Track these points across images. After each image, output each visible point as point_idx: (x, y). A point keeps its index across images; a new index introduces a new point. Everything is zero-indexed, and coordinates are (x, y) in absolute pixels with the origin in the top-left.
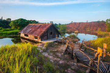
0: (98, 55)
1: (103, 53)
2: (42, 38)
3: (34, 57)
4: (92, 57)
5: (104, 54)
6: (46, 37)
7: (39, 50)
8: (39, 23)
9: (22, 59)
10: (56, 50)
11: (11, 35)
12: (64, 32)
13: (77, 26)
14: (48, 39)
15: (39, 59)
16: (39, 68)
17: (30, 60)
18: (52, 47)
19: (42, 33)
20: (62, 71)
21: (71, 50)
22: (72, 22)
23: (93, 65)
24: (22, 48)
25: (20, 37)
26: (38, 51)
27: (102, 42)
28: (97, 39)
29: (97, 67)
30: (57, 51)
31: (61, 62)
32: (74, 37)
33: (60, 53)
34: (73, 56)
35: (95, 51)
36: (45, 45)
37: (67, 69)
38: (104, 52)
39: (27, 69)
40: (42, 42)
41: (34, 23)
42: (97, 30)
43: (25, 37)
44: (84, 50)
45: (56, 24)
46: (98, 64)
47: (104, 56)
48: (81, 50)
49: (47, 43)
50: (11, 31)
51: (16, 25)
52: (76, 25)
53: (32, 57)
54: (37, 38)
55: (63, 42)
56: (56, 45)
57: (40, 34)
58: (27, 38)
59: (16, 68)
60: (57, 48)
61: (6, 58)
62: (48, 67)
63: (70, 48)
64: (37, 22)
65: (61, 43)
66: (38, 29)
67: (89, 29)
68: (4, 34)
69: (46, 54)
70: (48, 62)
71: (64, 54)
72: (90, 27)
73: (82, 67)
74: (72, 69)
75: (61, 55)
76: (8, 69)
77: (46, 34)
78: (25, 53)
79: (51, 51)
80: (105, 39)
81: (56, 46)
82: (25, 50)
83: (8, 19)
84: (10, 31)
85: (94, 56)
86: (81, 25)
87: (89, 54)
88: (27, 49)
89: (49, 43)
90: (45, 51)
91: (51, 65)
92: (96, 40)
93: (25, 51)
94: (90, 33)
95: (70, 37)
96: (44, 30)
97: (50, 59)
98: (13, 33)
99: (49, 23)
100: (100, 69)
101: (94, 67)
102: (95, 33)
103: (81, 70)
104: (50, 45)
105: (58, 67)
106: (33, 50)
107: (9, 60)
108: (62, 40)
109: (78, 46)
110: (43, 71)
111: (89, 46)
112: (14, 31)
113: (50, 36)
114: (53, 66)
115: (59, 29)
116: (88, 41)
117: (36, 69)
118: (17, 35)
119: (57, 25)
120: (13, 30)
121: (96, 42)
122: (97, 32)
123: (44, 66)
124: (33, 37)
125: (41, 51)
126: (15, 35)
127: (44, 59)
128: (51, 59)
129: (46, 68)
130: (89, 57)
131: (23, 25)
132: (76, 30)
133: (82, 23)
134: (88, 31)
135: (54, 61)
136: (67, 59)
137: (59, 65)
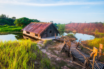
1: (99, 52)
2: (42, 35)
4: (88, 56)
5: (100, 54)
6: (46, 35)
7: (38, 47)
8: (40, 22)
10: (54, 48)
11: (15, 32)
12: (63, 31)
14: (47, 37)
16: (37, 63)
18: (51, 44)
19: (42, 31)
20: (59, 67)
21: (68, 49)
22: (71, 22)
23: (88, 64)
25: (22, 34)
27: (99, 43)
28: (94, 39)
29: (92, 66)
30: (55, 49)
31: (58, 59)
33: (58, 51)
34: (70, 55)
35: (91, 50)
36: (44, 43)
37: (63, 66)
40: (42, 39)
41: (36, 22)
42: (94, 30)
43: (27, 34)
44: (80, 49)
46: (93, 64)
48: (77, 49)
49: (46, 41)
50: (15, 29)
51: (20, 23)
52: (75, 25)
54: (37, 36)
55: (61, 41)
58: (29, 35)
62: (45, 63)
63: (68, 46)
64: (38, 21)
65: (59, 41)
66: (39, 27)
67: (87, 30)
68: (9, 30)
69: (44, 51)
71: (61, 52)
72: (88, 28)
74: (68, 66)
77: (46, 33)
79: (49, 49)
81: (54, 44)
83: (14, 17)
84: (14, 29)
86: (79, 25)
89: (48, 41)
90: (43, 48)
91: (48, 61)
92: (93, 41)
94: (87, 33)
95: (68, 36)
96: (44, 29)
97: (48, 56)
98: (16, 30)
100: (95, 68)
102: (92, 34)
104: (49, 43)
106: (33, 46)
108: (60, 38)
109: (75, 44)
111: (86, 45)
112: (18, 28)
113: (49, 34)
114: (50, 62)
115: (58, 28)
116: (85, 41)
118: (20, 32)
119: (57, 24)
120: (17, 27)
121: (92, 42)
122: (94, 33)
123: (41, 61)
124: (34, 35)
125: (40, 48)
126: (18, 32)
127: (42, 55)
128: (49, 56)
130: (84, 56)
131: (26, 23)
133: (81, 24)
134: (85, 31)
135: (51, 57)
136: (64, 57)
137: (56, 62)
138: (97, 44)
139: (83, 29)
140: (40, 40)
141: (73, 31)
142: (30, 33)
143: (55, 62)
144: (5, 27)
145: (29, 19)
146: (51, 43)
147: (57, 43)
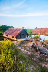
3: (12, 50)
8: (15, 28)
10: (26, 46)
12: (31, 34)
14: (21, 38)
15: (15, 50)
18: (24, 43)
21: (36, 46)
24: (5, 43)
26: (15, 46)
31: (29, 53)
32: (38, 37)
33: (29, 48)
34: (37, 50)
36: (19, 42)
37: (33, 58)
40: (17, 40)
45: (26, 29)
49: (20, 41)
52: (39, 30)
56: (26, 42)
57: (16, 35)
60: (27, 44)
62: (21, 56)
63: (35, 44)
64: (13, 28)
65: (29, 41)
69: (20, 48)
71: (31, 48)
74: (36, 58)
77: (20, 35)
79: (23, 46)
86: (42, 30)
88: (8, 44)
90: (19, 46)
91: (23, 55)
95: (35, 37)
96: (18, 32)
97: (22, 51)
103: (43, 59)
104: (22, 42)
105: (27, 56)
106: (12, 45)
108: (30, 39)
109: (40, 43)
113: (22, 36)
115: (28, 32)
116: (47, 40)
118: (1, 35)
123: (19, 55)
124: (11, 37)
127: (18, 51)
131: (5, 29)
133: (43, 28)
134: (46, 33)
135: (25, 52)
136: (33, 52)
139: (44, 32)
141: (38, 34)
142: (8, 36)
143: (28, 55)
145: (7, 26)
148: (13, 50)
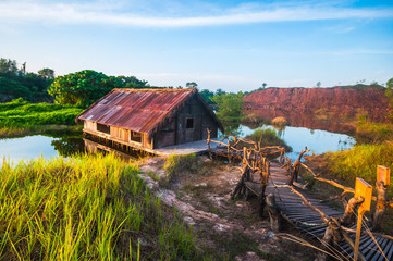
0: (357, 205)
1: (375, 199)
2: (160, 137)
3: (127, 207)
4: (334, 212)
5: (380, 204)
6: (171, 135)
7: (146, 183)
8: (149, 87)
9: (87, 210)
10: (204, 184)
11: (53, 127)
12: (235, 121)
13: (282, 100)
14: (177, 142)
15: (145, 211)
16: (145, 244)
17: (113, 214)
18: (192, 171)
19: (158, 120)
20: (226, 258)
21: (260, 186)
22: (264, 85)
23: (339, 243)
24: (88, 171)
25: (81, 132)
26: (142, 185)
27: (373, 161)
28: (352, 148)
29: (351, 251)
30: (210, 188)
31: (221, 227)
32: (271, 138)
33: (220, 195)
34: (266, 209)
35: (347, 190)
36: (167, 166)
37: (243, 252)
38: (380, 197)
39: (103, 247)
40: (158, 153)
41: (131, 87)
42: (352, 115)
43: (101, 134)
44: (304, 187)
45: (206, 92)
46: (357, 241)
47: (379, 210)
48: (296, 188)
49: (175, 158)
50: (52, 113)
51: (70, 92)
52: (279, 98)
53: (119, 204)
54: (139, 140)
55: (229, 157)
56: (206, 164)
57: (152, 125)
58: (107, 136)
59: (63, 239)
60: (210, 175)
61: (32, 203)
62: (176, 242)
63: (256, 177)
64: (141, 85)
65: (222, 158)
66: (143, 107)
67: (326, 113)
68: (30, 120)
69: (169, 197)
70: (174, 225)
71: (232, 198)
72: (329, 105)
73: (296, 248)
74: (260, 254)
75: (222, 201)
76: (38, 243)
77: (173, 127)
78: (96, 189)
79: (186, 188)
80: (382, 150)
81: (205, 169)
82: (96, 178)
83: (46, 71)
84: (48, 113)
85: (344, 209)
86: (295, 97)
87: (325, 203)
88: (103, 177)
89: (181, 157)
90: (166, 185)
91: (185, 237)
92: (349, 154)
93: (98, 182)
95: (255, 138)
96: (165, 112)
97: (184, 215)
98: (58, 120)
99: (185, 87)
100: (363, 258)
101: (341, 251)
103: (295, 259)
104: (185, 165)
105: (211, 243)
106: (125, 179)
107: (40, 213)
108: (225, 147)
109: (285, 170)
110: (158, 257)
111: (325, 172)
112: (63, 112)
113: (184, 133)
114: (194, 240)
115: (217, 109)
116: (322, 156)
117: (135, 248)
118: (71, 127)
119: (212, 94)
120: (59, 108)
121: (349, 160)
122: (352, 124)
123: (161, 237)
124: (126, 136)
125: (151, 185)
126: (64, 127)
127: (160, 212)
128: (186, 215)
129: (167, 247)
130: (323, 214)
131: (95, 91)
132: (277, 116)
133: (301, 90)
134: (319, 117)
135: (196, 221)
136: (243, 218)
137: (215, 237)
138: (364, 165)
139: (309, 111)
140: (151, 154)
141: (276, 120)
142: (111, 128)
143: (212, 238)
144: (13, 107)
145: (105, 77)
146: (194, 167)
147: (214, 165)
148: (133, 209)
